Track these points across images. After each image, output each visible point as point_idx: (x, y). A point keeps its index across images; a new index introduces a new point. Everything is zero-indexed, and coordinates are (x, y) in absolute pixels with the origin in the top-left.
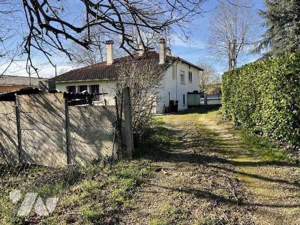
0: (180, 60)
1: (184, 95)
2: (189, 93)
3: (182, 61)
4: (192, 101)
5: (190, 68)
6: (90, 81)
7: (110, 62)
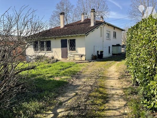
0: (106, 24)
1: (109, 47)
2: (113, 46)
3: (107, 24)
4: (116, 51)
5: (114, 29)
6: (51, 38)
7: (62, 26)
